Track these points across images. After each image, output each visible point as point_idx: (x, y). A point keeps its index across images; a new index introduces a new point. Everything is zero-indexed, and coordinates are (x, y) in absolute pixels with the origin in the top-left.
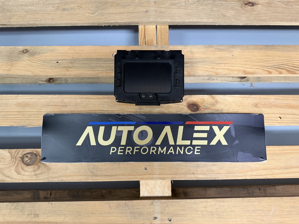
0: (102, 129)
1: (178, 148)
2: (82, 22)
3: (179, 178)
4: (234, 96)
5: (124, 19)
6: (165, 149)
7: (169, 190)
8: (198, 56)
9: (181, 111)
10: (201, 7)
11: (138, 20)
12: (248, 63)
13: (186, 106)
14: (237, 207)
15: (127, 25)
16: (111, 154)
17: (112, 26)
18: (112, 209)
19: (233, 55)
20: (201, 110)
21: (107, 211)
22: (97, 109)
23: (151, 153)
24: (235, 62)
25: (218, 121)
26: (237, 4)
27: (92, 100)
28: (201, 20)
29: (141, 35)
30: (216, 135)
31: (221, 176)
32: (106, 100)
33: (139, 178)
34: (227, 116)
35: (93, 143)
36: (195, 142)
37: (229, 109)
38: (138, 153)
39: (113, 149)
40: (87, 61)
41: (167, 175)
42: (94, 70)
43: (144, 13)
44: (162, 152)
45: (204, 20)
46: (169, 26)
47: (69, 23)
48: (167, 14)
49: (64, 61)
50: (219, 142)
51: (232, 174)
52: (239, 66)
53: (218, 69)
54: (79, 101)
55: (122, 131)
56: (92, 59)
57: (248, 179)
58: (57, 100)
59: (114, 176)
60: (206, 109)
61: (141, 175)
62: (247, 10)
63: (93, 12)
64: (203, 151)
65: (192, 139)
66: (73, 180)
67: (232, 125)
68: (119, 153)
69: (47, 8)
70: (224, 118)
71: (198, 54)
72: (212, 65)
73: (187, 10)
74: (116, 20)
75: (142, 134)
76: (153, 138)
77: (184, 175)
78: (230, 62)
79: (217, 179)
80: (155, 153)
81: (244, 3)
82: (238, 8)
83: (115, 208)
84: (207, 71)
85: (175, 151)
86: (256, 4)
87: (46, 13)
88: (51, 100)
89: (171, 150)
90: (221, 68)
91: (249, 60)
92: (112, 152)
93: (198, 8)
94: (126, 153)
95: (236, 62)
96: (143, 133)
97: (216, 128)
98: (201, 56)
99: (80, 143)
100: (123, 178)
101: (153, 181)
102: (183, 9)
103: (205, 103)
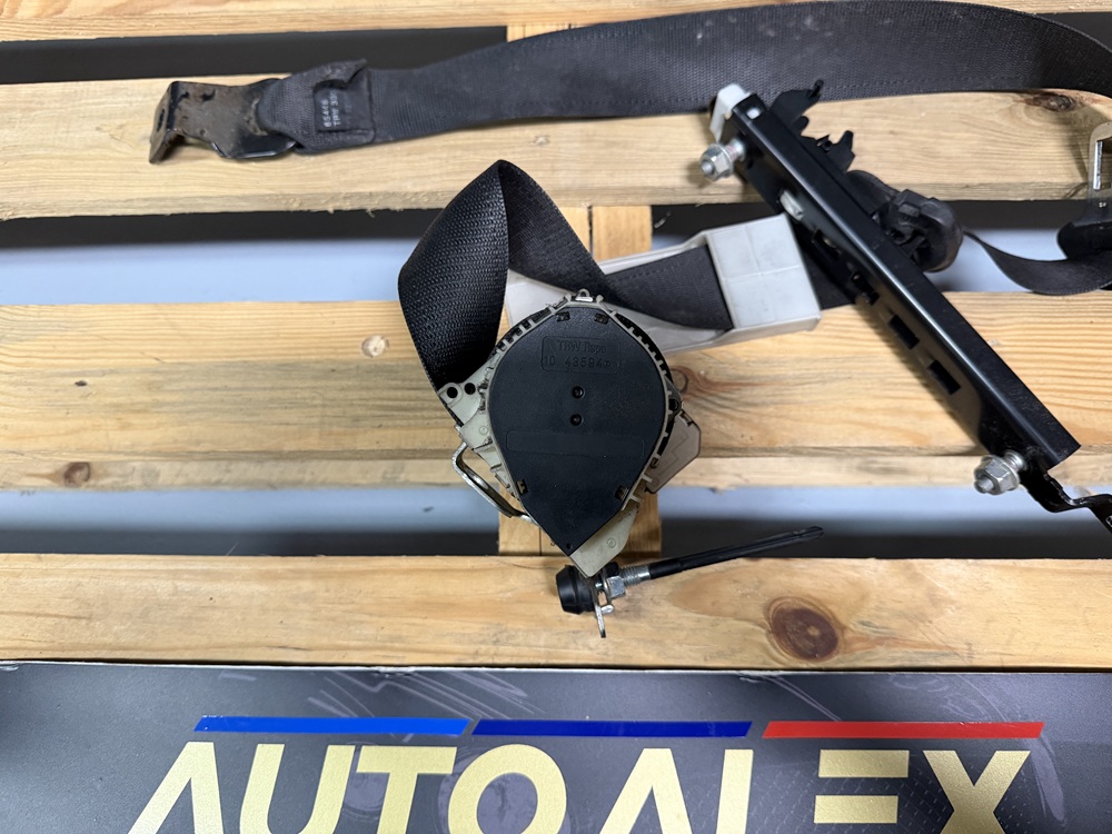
0: (268, 758)
2: (225, 192)
5: (429, 176)
9: (731, 652)
13: (762, 626)
17: (374, 212)
20: (852, 652)
22: (254, 640)
25: (958, 718)
27: (229, 587)
30: (952, 810)
34: (1009, 687)
37: (1009, 643)
40: (228, 375)
42: (259, 423)
43: (531, 149)
46: (653, 206)
47: (163, 200)
48: (641, 153)
49: (118, 379)
55: (382, 780)
56: (256, 364)
58: (50, 579)
60: (880, 641)
62: (1040, 128)
69: (72, 135)
70: (991, 699)
74: (390, 183)
75: (504, 800)
76: (569, 830)
81: (1019, 98)
86: (1081, 100)
88: (16, 584)
96: (509, 795)
103: (872, 605)
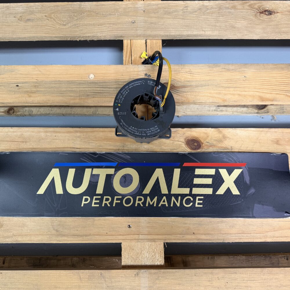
0: (72, 172)
1: (173, 198)
2: (51, 35)
3: (175, 240)
4: (247, 130)
5: (104, 31)
6: (155, 199)
7: (160, 256)
8: (199, 78)
9: (177, 149)
10: (202, 16)
11: (123, 32)
12: (266, 86)
13: (184, 143)
14: (254, 281)
15: (108, 39)
16: (82, 205)
17: (90, 41)
18: (83, 282)
19: (246, 77)
20: (204, 148)
21: (75, 284)
22: (66, 146)
23: (136, 205)
24: (248, 86)
25: (227, 162)
26: (249, 12)
27: (59, 135)
28: (204, 32)
29: (126, 52)
30: (224, 181)
31: (232, 238)
32: (78, 134)
33: (120, 239)
34: (239, 155)
35: (59, 190)
36: (195, 191)
37: (241, 147)
38: (120, 205)
39: (86, 200)
40: (55, 84)
41: (158, 235)
42: (64, 96)
43: (130, 24)
44: (151, 203)
45: (206, 32)
46: (162, 40)
47: (33, 37)
48: (159, 26)
49: (26, 84)
50: (228, 190)
51: (247, 235)
52: (254, 90)
53: (225, 94)
54: (43, 135)
55: (98, 176)
56: (62, 81)
57: (269, 242)
58: (15, 133)
59: (86, 236)
60: (211, 146)
61: (123, 235)
62: (262, 20)
63: (65, 24)
64: (206, 202)
65: (192, 186)
66: (31, 241)
67: (246, 168)
68: (93, 205)
69: (7, 18)
70: (235, 158)
71: (199, 76)
72: (218, 89)
73: (186, 20)
74: (94, 33)
75: (125, 179)
76: (140, 185)
77: (181, 236)
78: (241, 85)
79: (226, 241)
80: (142, 205)
81: (258, 12)
82: (252, 17)
83: (86, 280)
84: (212, 97)
85: (169, 202)
86: (274, 12)
87: (5, 25)
88: (7, 134)
89: (164, 201)
90: (230, 94)
91: (267, 83)
92: (84, 204)
93: (200, 17)
94: (103, 205)
95: (250, 86)
96: (127, 178)
97: (223, 172)
98: (204, 78)
99: (42, 191)
100: (98, 239)
101: (139, 243)
102: (180, 19)
103: (210, 138)
